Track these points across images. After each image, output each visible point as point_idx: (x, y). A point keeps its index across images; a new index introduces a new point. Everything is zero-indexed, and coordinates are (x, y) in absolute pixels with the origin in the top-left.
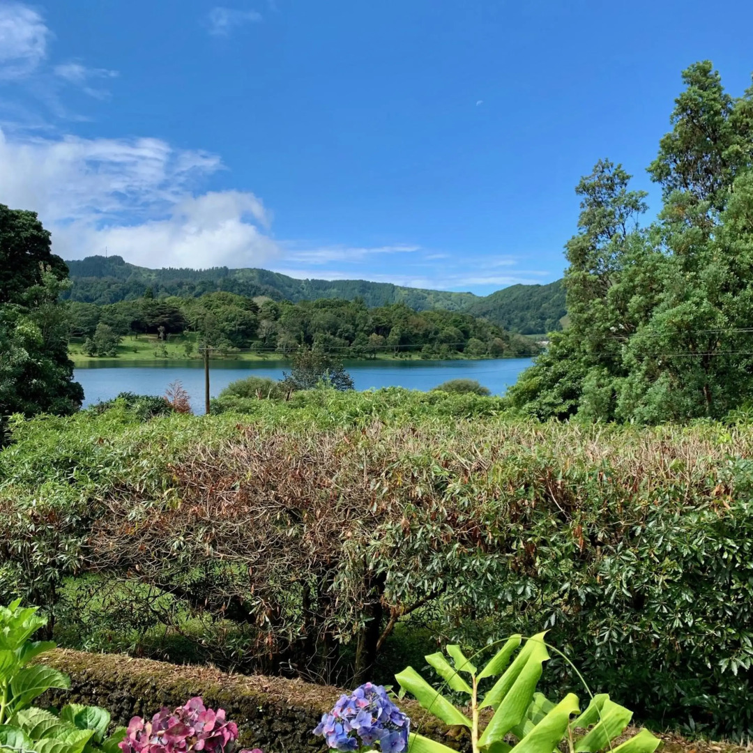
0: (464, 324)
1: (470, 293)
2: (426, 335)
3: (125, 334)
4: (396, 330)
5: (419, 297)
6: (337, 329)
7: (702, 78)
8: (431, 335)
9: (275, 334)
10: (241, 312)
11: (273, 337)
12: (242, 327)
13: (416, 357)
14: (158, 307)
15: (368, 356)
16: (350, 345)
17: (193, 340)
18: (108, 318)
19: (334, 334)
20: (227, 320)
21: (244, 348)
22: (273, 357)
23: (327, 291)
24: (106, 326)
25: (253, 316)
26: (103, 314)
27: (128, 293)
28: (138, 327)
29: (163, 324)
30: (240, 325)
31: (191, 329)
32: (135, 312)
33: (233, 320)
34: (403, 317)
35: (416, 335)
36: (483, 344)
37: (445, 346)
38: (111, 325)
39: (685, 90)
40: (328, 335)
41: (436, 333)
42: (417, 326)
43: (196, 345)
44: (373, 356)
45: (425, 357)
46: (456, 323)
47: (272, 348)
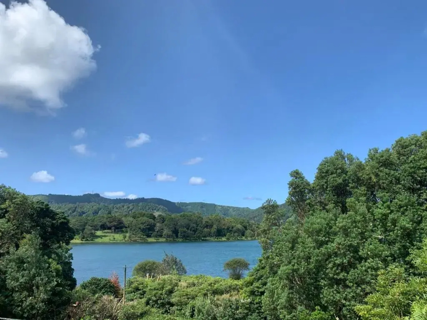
0: (244, 224)
1: (248, 208)
2: (228, 229)
3: (97, 230)
4: (215, 226)
5: (226, 210)
6: (189, 226)
7: (296, 174)
8: (230, 229)
9: (162, 229)
10: (148, 220)
11: (161, 230)
12: (148, 226)
13: (224, 239)
14: (113, 218)
15: (203, 238)
16: (195, 234)
17: (127, 232)
18: (91, 224)
19: (188, 229)
20: (142, 223)
21: (149, 236)
22: (161, 240)
23: (186, 207)
24: (90, 227)
25: (153, 221)
26: (89, 222)
27: (100, 210)
28: (103, 227)
29: (114, 226)
30: (147, 225)
31: (126, 227)
32: (102, 220)
33: (145, 223)
34: (218, 220)
35: (224, 229)
36: (253, 233)
37: (236, 234)
38: (91, 226)
39: (290, 179)
40: (185, 229)
41: (232, 228)
42: (224, 225)
43: (128, 235)
44: (205, 239)
45: (228, 239)
46: (241, 223)
47: (161, 236)
